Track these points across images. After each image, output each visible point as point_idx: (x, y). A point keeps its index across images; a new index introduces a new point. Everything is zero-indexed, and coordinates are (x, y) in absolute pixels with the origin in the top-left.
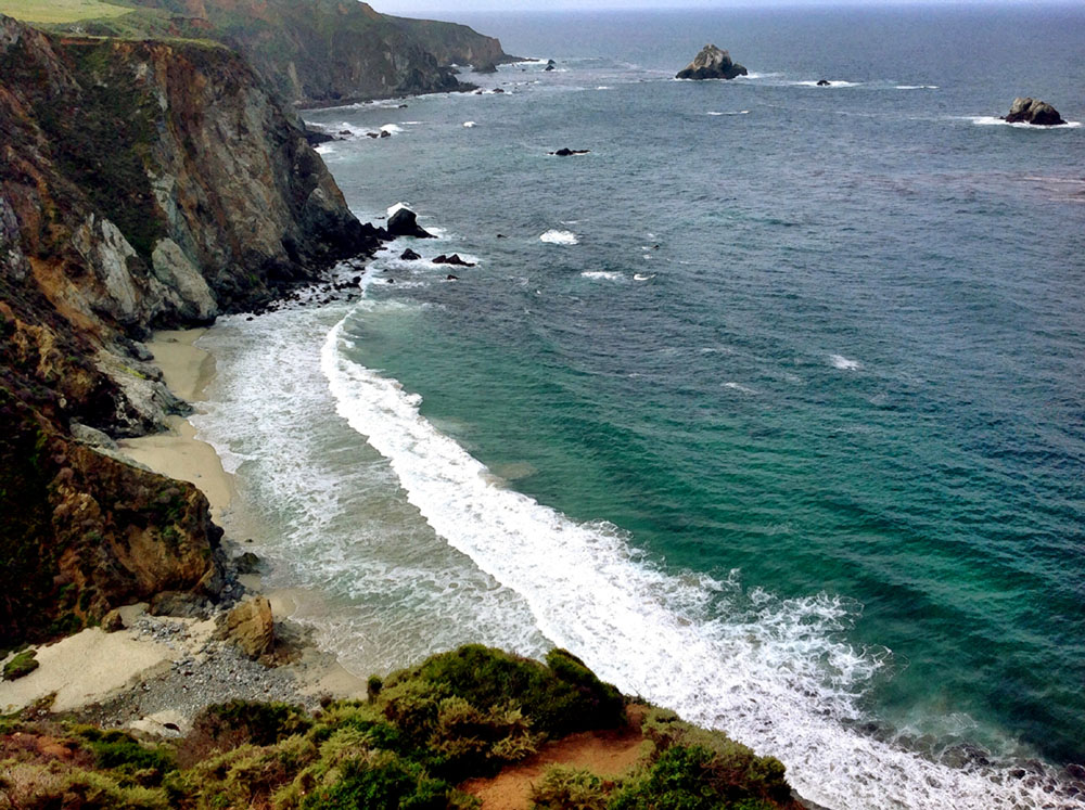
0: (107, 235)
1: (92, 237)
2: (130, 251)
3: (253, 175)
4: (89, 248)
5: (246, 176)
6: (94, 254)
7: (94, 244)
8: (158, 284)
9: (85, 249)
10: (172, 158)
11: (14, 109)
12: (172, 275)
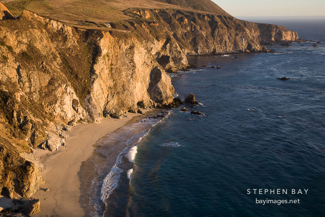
0: (68, 91)
1: (63, 91)
2: (75, 97)
3: (132, 77)
4: (61, 95)
5: (129, 77)
6: (61, 97)
7: (63, 94)
8: (82, 109)
9: (59, 95)
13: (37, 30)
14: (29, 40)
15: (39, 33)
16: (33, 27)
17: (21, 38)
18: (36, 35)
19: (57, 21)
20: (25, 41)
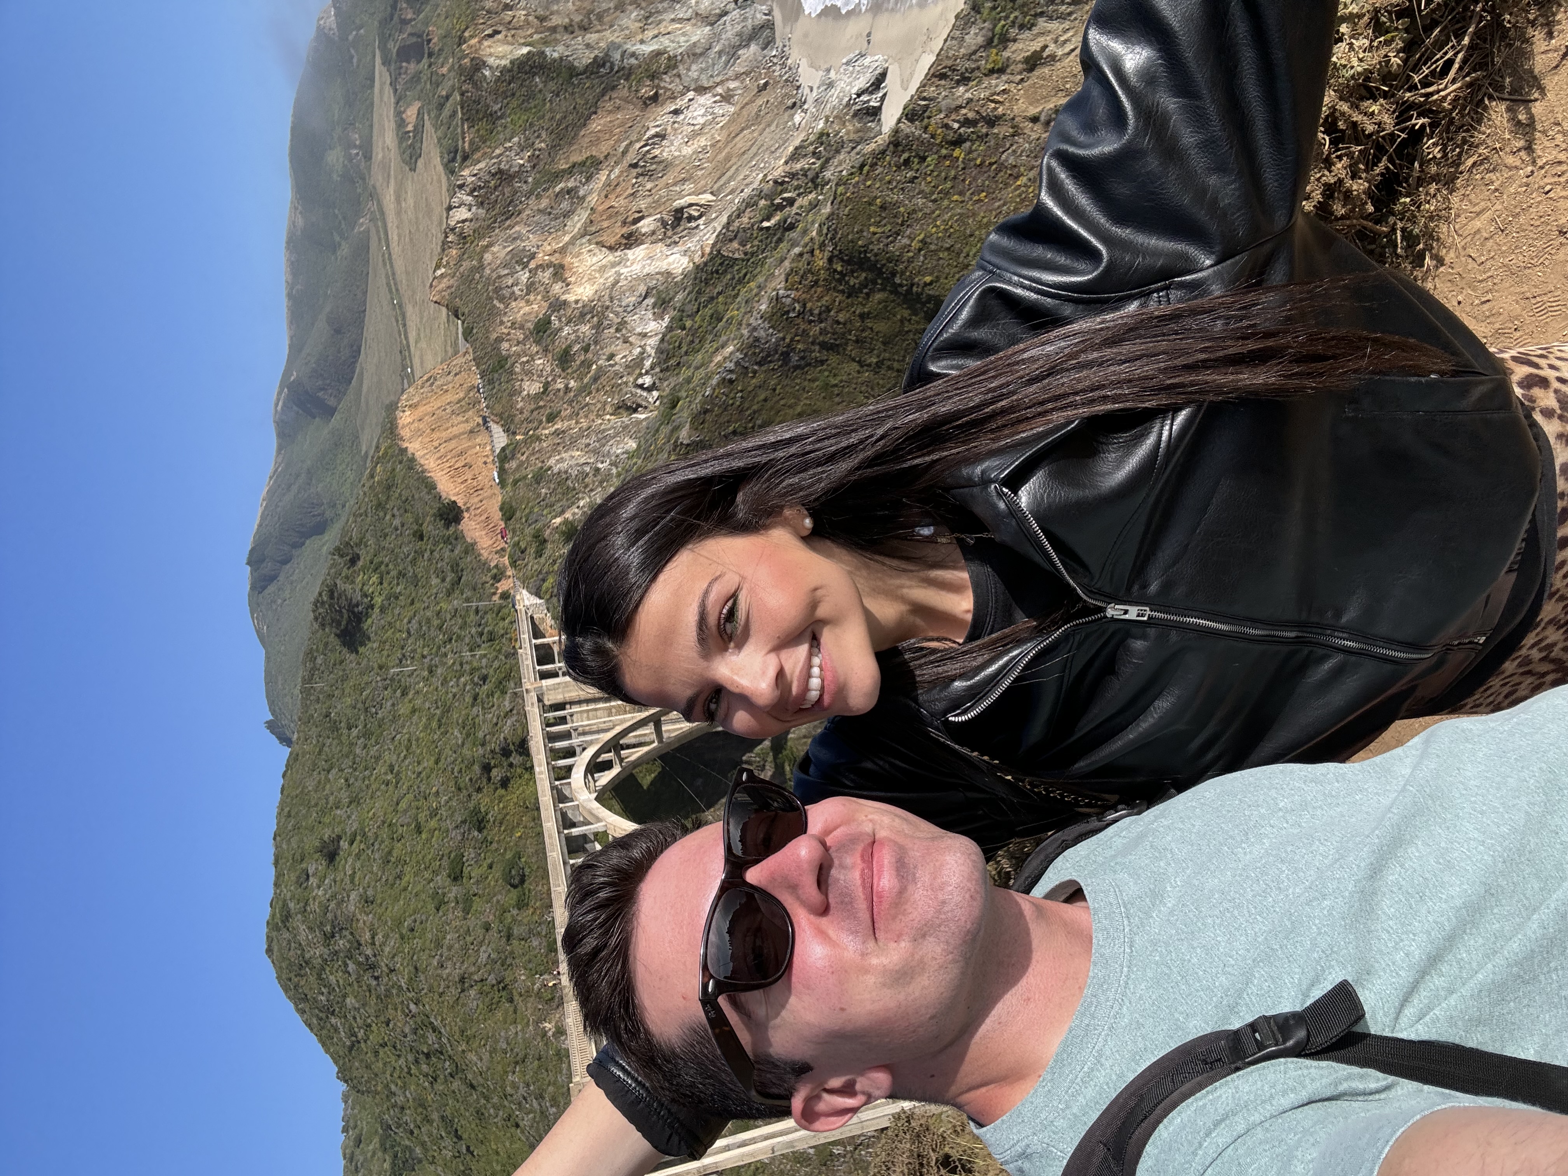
10: (588, 46)
11: (542, 206)
12: (720, 53)
13: (488, 257)
14: (518, 268)
15: (495, 249)
16: (481, 267)
17: (515, 288)
18: (502, 254)
19: (450, 208)
20: (524, 276)
